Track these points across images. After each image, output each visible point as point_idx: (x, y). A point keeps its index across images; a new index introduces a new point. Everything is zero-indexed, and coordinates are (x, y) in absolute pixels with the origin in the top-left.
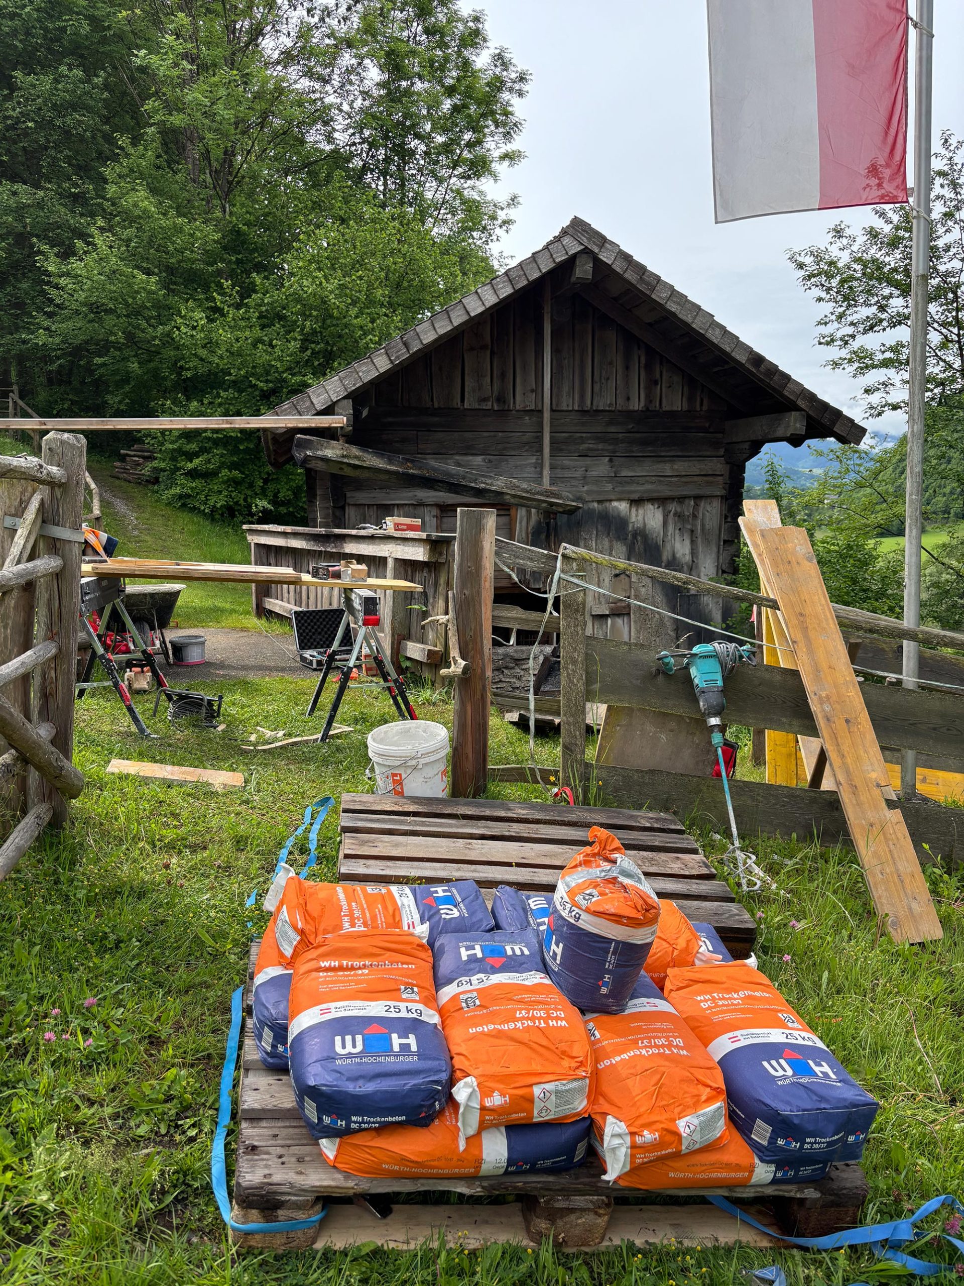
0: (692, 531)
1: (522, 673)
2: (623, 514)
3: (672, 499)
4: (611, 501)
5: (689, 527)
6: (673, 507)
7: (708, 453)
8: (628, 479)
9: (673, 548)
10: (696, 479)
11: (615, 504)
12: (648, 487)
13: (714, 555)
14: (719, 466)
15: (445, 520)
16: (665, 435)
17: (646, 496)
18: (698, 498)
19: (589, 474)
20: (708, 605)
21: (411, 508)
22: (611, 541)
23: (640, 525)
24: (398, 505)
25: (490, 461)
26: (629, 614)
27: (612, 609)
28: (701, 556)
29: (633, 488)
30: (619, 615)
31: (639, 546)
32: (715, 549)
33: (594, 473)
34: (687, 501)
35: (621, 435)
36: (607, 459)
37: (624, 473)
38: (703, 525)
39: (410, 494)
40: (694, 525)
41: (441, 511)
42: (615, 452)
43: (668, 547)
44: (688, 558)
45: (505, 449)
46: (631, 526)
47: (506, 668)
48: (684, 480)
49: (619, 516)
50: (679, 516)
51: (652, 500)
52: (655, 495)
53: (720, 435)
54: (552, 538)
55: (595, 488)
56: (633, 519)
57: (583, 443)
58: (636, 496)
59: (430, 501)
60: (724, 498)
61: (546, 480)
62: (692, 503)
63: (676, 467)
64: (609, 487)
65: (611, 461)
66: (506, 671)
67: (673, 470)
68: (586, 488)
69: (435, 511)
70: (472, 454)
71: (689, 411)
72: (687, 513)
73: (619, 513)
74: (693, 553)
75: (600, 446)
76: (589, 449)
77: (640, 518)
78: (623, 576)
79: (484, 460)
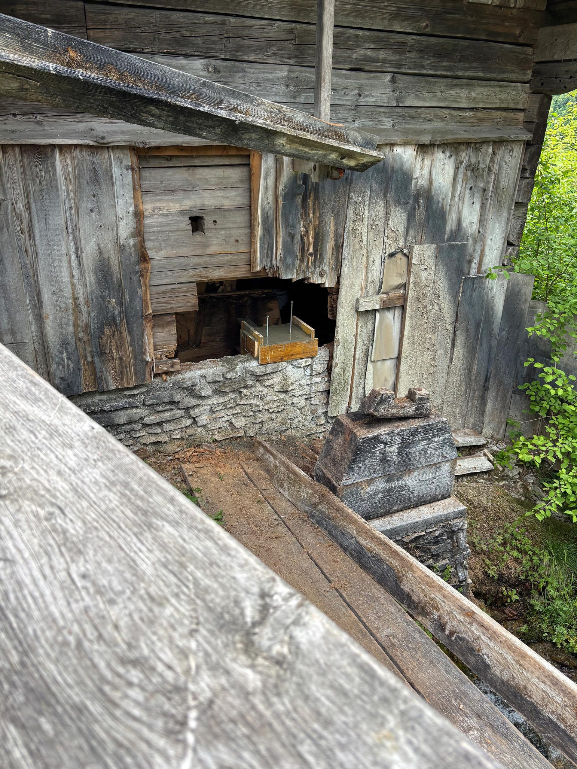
0: (484, 190)
1: (265, 390)
2: (406, 166)
3: (468, 144)
4: (392, 145)
5: (482, 185)
6: (465, 156)
7: (513, 76)
8: (412, 112)
9: (459, 214)
10: (494, 114)
11: (398, 150)
12: (438, 124)
13: (503, 224)
14: (524, 96)
15: (146, 173)
16: (465, 43)
17: (438, 138)
18: (499, 143)
19: (363, 100)
20: (492, 288)
21: (85, 154)
22: (387, 206)
23: (423, 182)
24: (61, 147)
25: (217, 70)
26: (403, 308)
27: (383, 302)
28: (490, 225)
29: (419, 125)
30: (388, 309)
31: (420, 213)
32: (505, 215)
33: (370, 100)
34: (484, 147)
35: (409, 38)
36: (389, 77)
37: (408, 103)
38: (497, 182)
39: (82, 126)
40: (487, 183)
41: (139, 157)
42: (399, 66)
43: (454, 215)
44: (475, 227)
45: (240, 48)
46: (414, 182)
47: (245, 387)
48: (481, 115)
49: (401, 169)
50: (473, 169)
51: (444, 145)
52: (450, 137)
53: (529, 50)
54: (311, 201)
55: (368, 124)
56: (417, 174)
57: (358, 47)
58: (426, 139)
59: (119, 139)
60: (528, 144)
61: (325, 108)
62: (490, 151)
63: (473, 94)
64: (388, 123)
65: (393, 80)
66: (245, 391)
67: (469, 98)
68: (357, 124)
69: (128, 159)
70: (187, 56)
71: (500, 7)
72: (482, 166)
73: (402, 164)
74: (482, 221)
75: (381, 55)
76: (366, 59)
77: (426, 172)
78: (399, 256)
79: (206, 68)
